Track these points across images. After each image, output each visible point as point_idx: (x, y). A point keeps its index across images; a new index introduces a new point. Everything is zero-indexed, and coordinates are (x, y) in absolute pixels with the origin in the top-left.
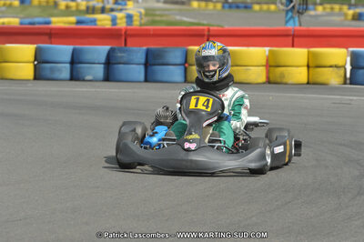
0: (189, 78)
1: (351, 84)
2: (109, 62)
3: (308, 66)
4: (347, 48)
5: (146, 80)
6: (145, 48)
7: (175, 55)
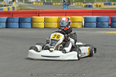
0: (33, 27)
1: (84, 27)
2: (7, 22)
4: (83, 16)
5: (19, 28)
6: (18, 17)
7: (28, 19)
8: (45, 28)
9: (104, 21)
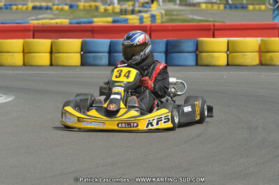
0: (199, 63)
6: (165, 40)
7: (189, 45)
8: (228, 65)
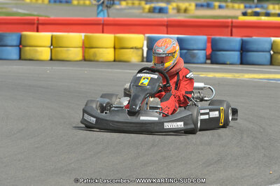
1: (147, 61)
3: (115, 48)
4: (144, 34)
8: (51, 59)
9: (195, 47)
